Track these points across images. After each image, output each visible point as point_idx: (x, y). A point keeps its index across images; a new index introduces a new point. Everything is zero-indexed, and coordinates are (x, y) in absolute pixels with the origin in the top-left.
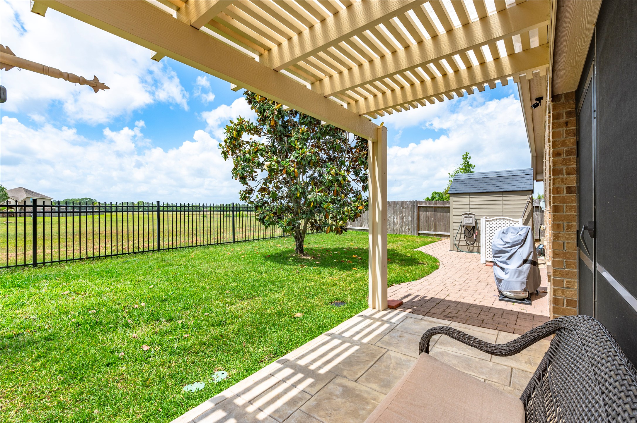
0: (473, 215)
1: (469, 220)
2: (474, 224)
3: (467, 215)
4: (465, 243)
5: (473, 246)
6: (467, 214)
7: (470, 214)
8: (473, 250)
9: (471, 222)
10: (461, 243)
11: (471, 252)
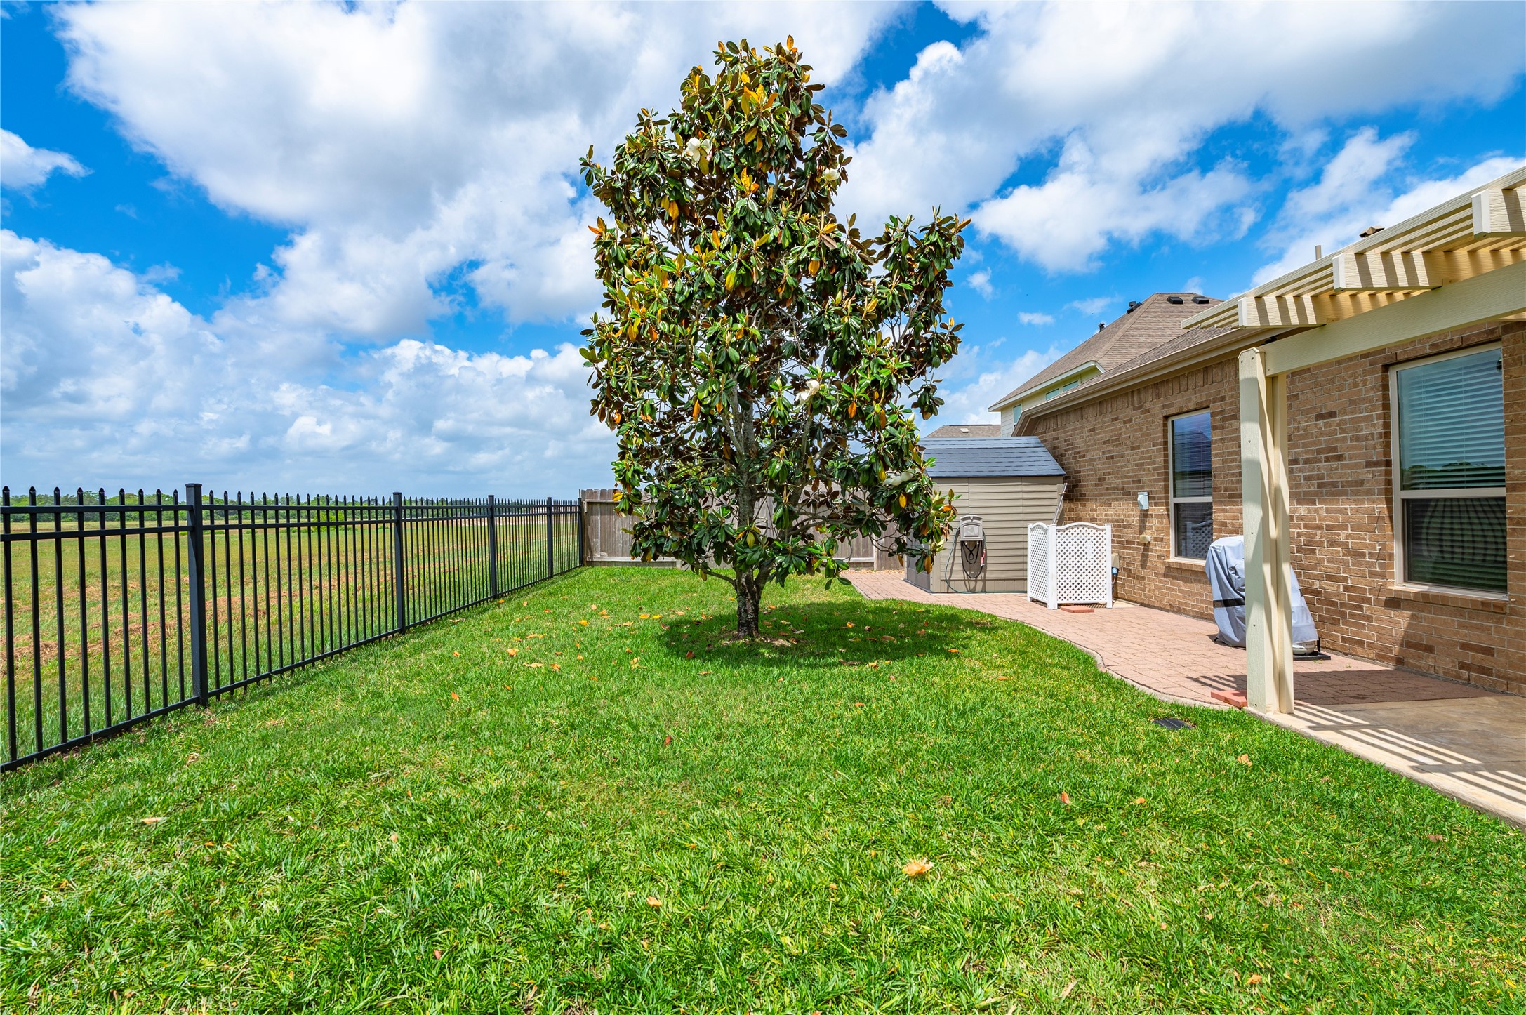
0: (980, 519)
1: (972, 530)
2: (980, 538)
3: (969, 521)
4: (960, 576)
5: (976, 581)
6: (969, 518)
7: (975, 518)
8: (975, 588)
9: (976, 533)
10: (954, 576)
11: (973, 591)
